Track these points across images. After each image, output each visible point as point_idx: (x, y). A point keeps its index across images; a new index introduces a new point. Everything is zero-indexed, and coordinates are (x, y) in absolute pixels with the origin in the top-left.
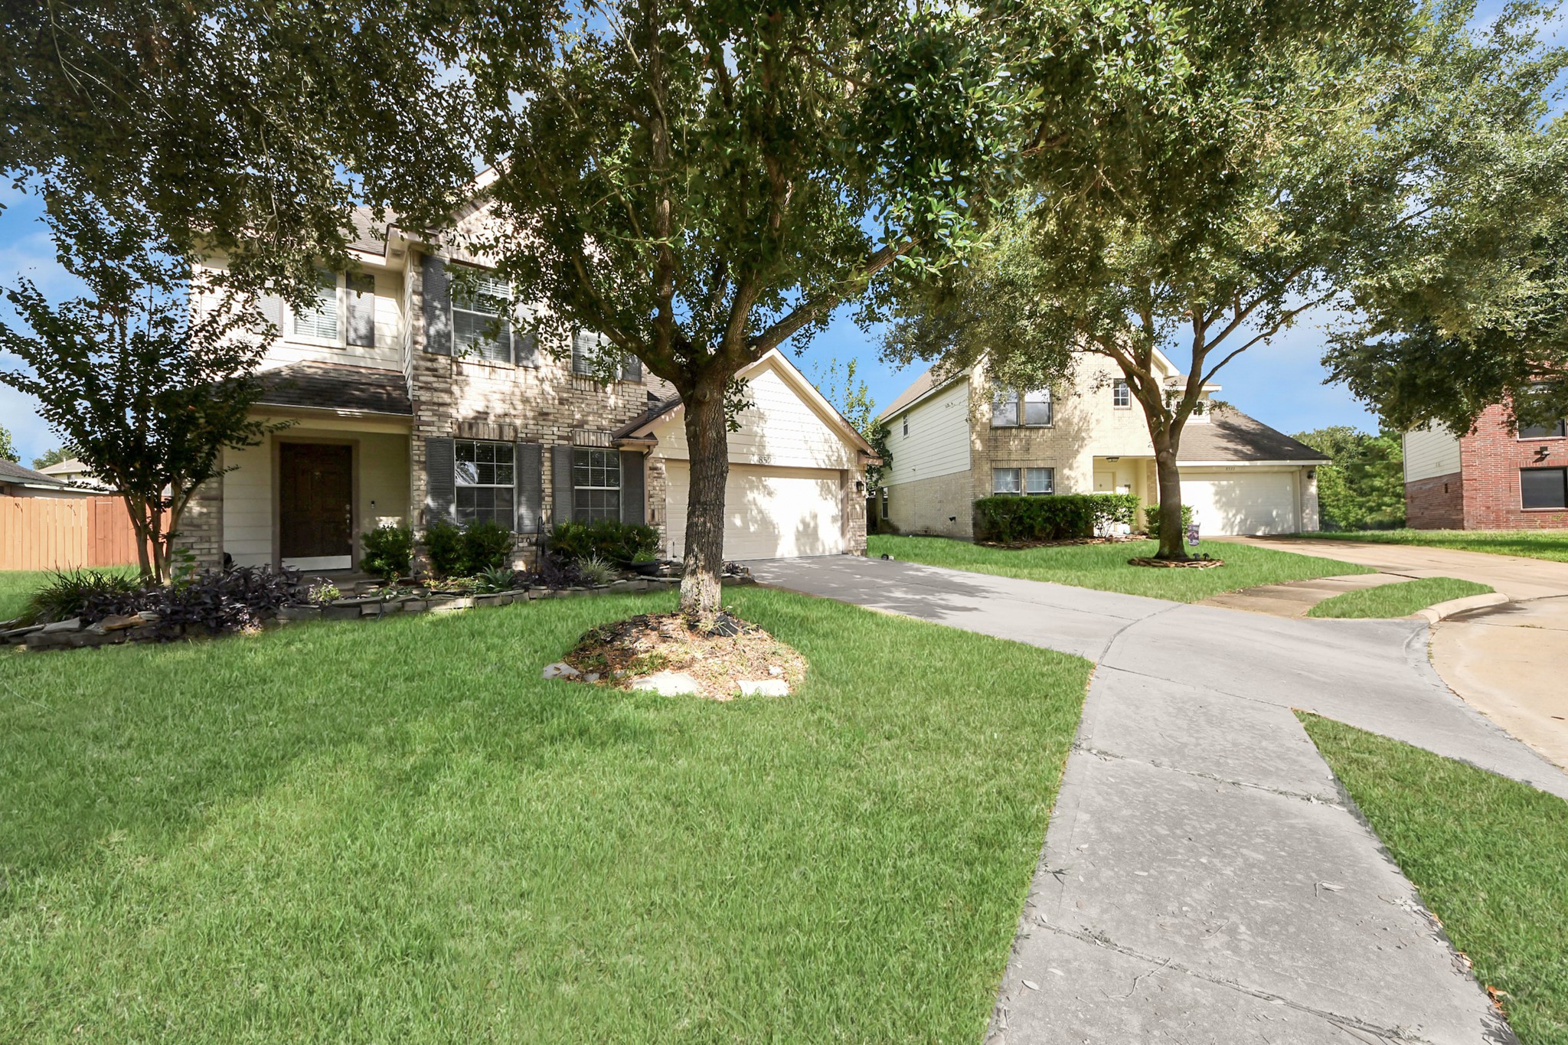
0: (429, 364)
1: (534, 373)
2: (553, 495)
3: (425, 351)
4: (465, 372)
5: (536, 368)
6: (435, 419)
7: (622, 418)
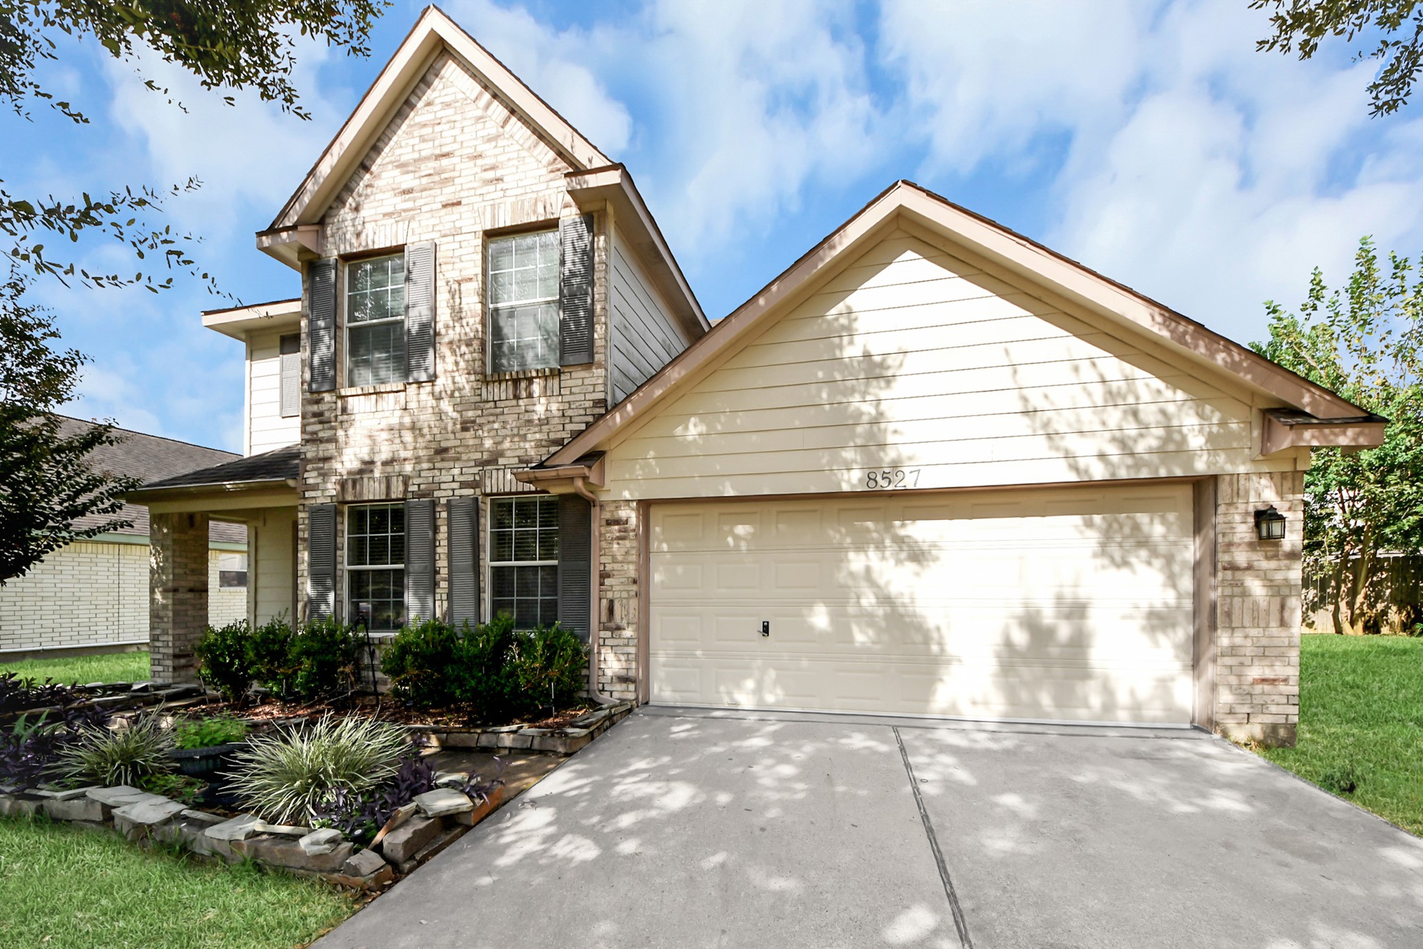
0: (315, 408)
1: (429, 389)
2: (450, 581)
3: (311, 391)
4: (350, 410)
5: (433, 379)
6: (319, 480)
7: (559, 435)
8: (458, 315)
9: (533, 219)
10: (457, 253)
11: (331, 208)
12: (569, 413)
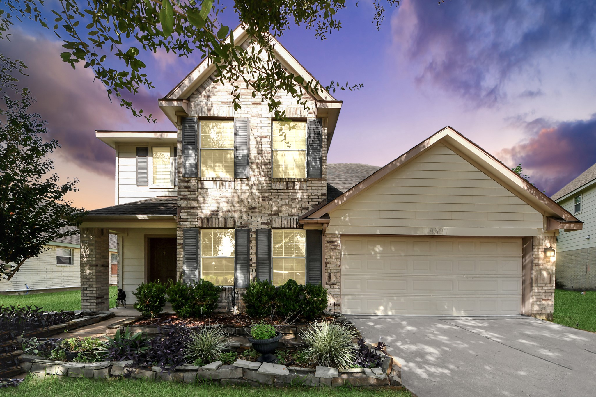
0: (186, 184)
1: (246, 182)
2: (257, 263)
3: (184, 177)
4: (205, 187)
5: (248, 178)
6: (189, 217)
7: (307, 206)
8: (260, 152)
9: (295, 116)
10: (259, 125)
11: (193, 94)
12: (311, 197)
